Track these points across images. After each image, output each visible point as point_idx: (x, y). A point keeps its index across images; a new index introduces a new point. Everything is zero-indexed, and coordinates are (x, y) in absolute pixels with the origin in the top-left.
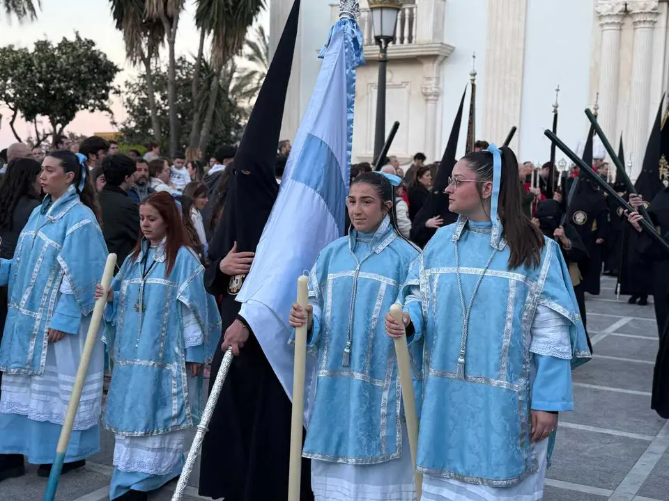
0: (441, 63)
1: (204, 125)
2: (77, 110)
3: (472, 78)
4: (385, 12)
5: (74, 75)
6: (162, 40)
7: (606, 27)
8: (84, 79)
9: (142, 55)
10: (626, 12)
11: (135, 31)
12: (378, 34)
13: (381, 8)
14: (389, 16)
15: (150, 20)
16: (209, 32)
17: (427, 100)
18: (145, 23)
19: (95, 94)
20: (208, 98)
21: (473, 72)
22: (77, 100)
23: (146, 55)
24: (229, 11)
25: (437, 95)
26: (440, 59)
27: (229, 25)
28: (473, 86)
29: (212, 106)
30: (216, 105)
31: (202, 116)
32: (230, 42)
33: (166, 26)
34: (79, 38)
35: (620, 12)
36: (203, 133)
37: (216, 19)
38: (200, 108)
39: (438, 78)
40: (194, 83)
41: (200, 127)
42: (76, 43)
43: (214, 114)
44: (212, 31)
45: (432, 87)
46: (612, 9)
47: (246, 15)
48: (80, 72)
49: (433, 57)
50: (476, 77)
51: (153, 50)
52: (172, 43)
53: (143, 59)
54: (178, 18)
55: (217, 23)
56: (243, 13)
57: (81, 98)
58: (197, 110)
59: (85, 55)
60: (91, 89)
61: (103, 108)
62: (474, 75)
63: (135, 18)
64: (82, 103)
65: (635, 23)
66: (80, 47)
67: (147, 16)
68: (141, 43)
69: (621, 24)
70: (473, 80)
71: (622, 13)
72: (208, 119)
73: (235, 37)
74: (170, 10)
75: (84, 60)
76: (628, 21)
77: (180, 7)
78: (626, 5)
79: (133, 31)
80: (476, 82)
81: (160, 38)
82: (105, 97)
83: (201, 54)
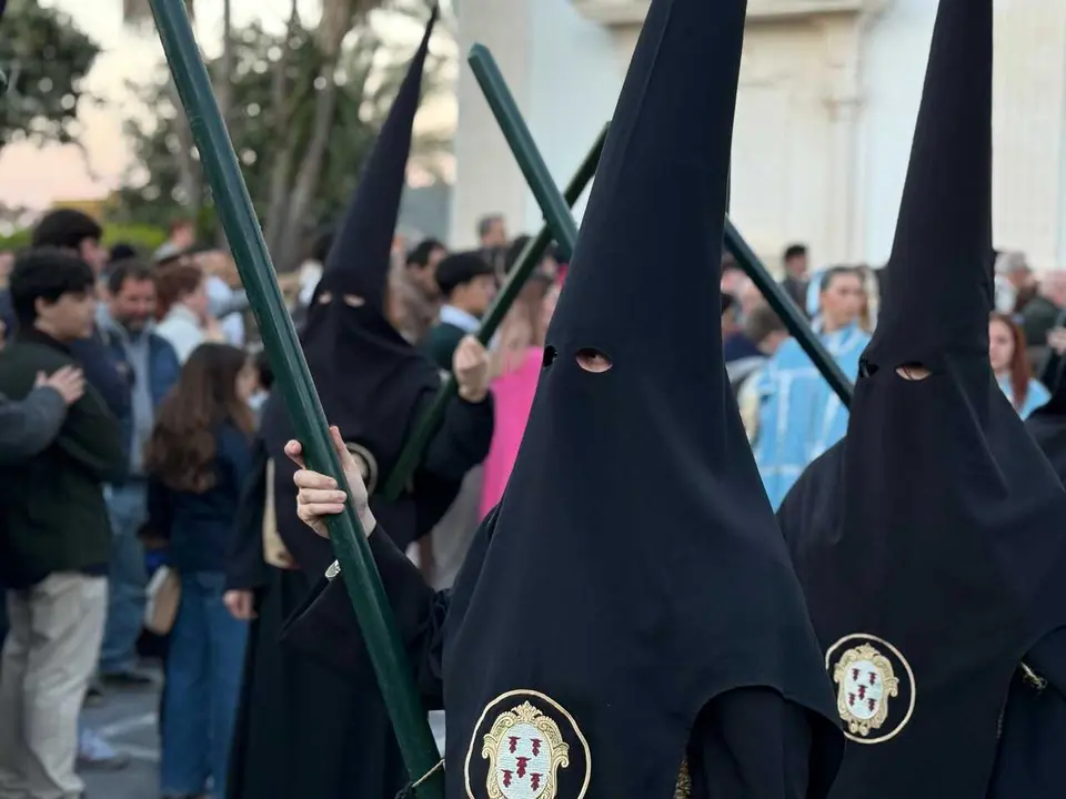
0: (868, 29)
1: (302, 178)
17: (833, 117)
19: (48, 105)
20: (310, 115)
25: (858, 103)
26: (864, 18)
29: (320, 136)
30: (330, 134)
31: (298, 156)
36: (301, 195)
38: (292, 138)
39: (860, 66)
40: (277, 80)
41: (291, 184)
43: (326, 158)
45: (845, 86)
49: (847, 15)
58: (285, 145)
59: (23, 16)
61: (65, 138)
64: (18, 125)
72: (311, 164)
75: (22, 28)
82: (72, 113)
83: (294, 13)
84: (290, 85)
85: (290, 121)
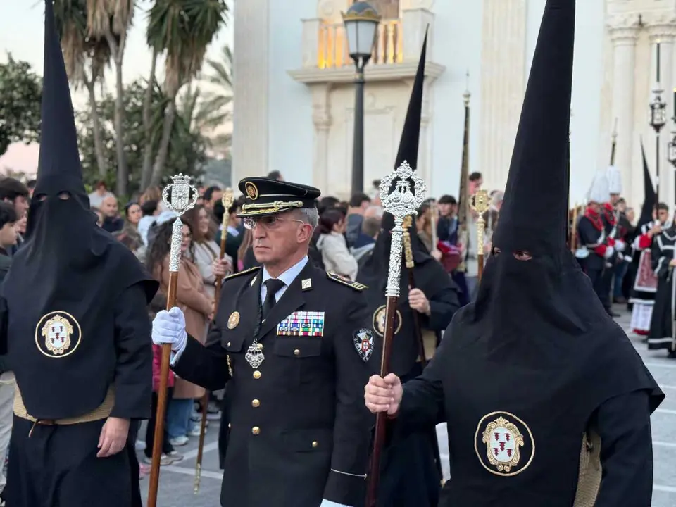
0: (430, 85)
1: (158, 158)
2: (9, 142)
3: (466, 99)
4: (361, 25)
5: (5, 102)
6: (108, 61)
7: (618, 43)
8: (17, 108)
9: (85, 78)
10: (641, 24)
11: (76, 52)
12: (353, 50)
13: (357, 21)
14: (366, 30)
15: (93, 39)
16: (162, 51)
18: (89, 42)
19: (31, 123)
20: (161, 128)
21: (466, 93)
22: (8, 132)
23: (90, 79)
24: (184, 28)
26: (429, 80)
27: (185, 42)
28: (467, 110)
29: (166, 137)
30: (171, 135)
31: (156, 148)
32: (187, 62)
33: (112, 45)
34: (11, 61)
35: (634, 24)
36: (157, 167)
37: (169, 37)
38: (153, 139)
40: (145, 110)
41: (153, 161)
42: (8, 66)
43: (169, 148)
44: (166, 51)
46: (625, 22)
47: (204, 32)
48: (12, 99)
50: (471, 99)
51: (97, 72)
52: (119, 65)
53: (86, 82)
54: (126, 35)
55: (171, 41)
56: (201, 30)
57: (13, 129)
58: (149, 142)
59: (19, 79)
60: (26, 118)
62: (468, 96)
63: (76, 36)
64: (16, 134)
65: (651, 38)
66: (13, 69)
67: (90, 34)
68: (83, 65)
69: (635, 39)
70: (467, 102)
71: (636, 26)
72: (162, 151)
73: (192, 56)
74: (116, 27)
75: (17, 85)
76: (644, 35)
77: (128, 23)
78: (640, 17)
79: (74, 51)
80: (470, 105)
81: (105, 59)
83: (153, 76)
84: (151, 112)
85: (151, 131)
